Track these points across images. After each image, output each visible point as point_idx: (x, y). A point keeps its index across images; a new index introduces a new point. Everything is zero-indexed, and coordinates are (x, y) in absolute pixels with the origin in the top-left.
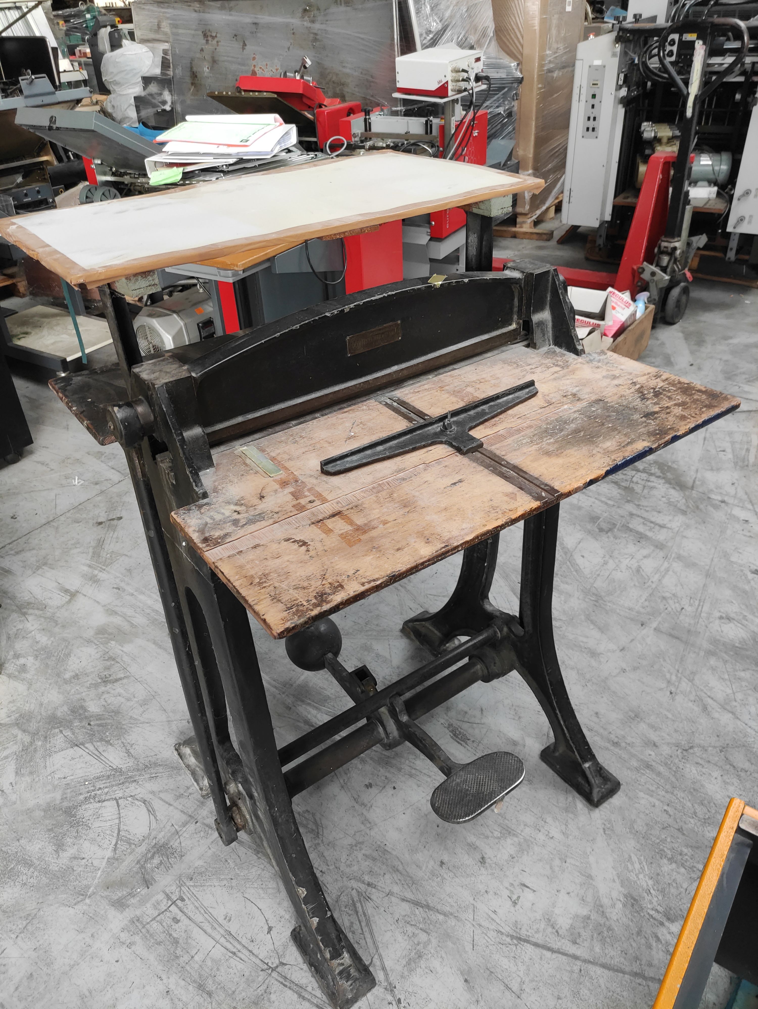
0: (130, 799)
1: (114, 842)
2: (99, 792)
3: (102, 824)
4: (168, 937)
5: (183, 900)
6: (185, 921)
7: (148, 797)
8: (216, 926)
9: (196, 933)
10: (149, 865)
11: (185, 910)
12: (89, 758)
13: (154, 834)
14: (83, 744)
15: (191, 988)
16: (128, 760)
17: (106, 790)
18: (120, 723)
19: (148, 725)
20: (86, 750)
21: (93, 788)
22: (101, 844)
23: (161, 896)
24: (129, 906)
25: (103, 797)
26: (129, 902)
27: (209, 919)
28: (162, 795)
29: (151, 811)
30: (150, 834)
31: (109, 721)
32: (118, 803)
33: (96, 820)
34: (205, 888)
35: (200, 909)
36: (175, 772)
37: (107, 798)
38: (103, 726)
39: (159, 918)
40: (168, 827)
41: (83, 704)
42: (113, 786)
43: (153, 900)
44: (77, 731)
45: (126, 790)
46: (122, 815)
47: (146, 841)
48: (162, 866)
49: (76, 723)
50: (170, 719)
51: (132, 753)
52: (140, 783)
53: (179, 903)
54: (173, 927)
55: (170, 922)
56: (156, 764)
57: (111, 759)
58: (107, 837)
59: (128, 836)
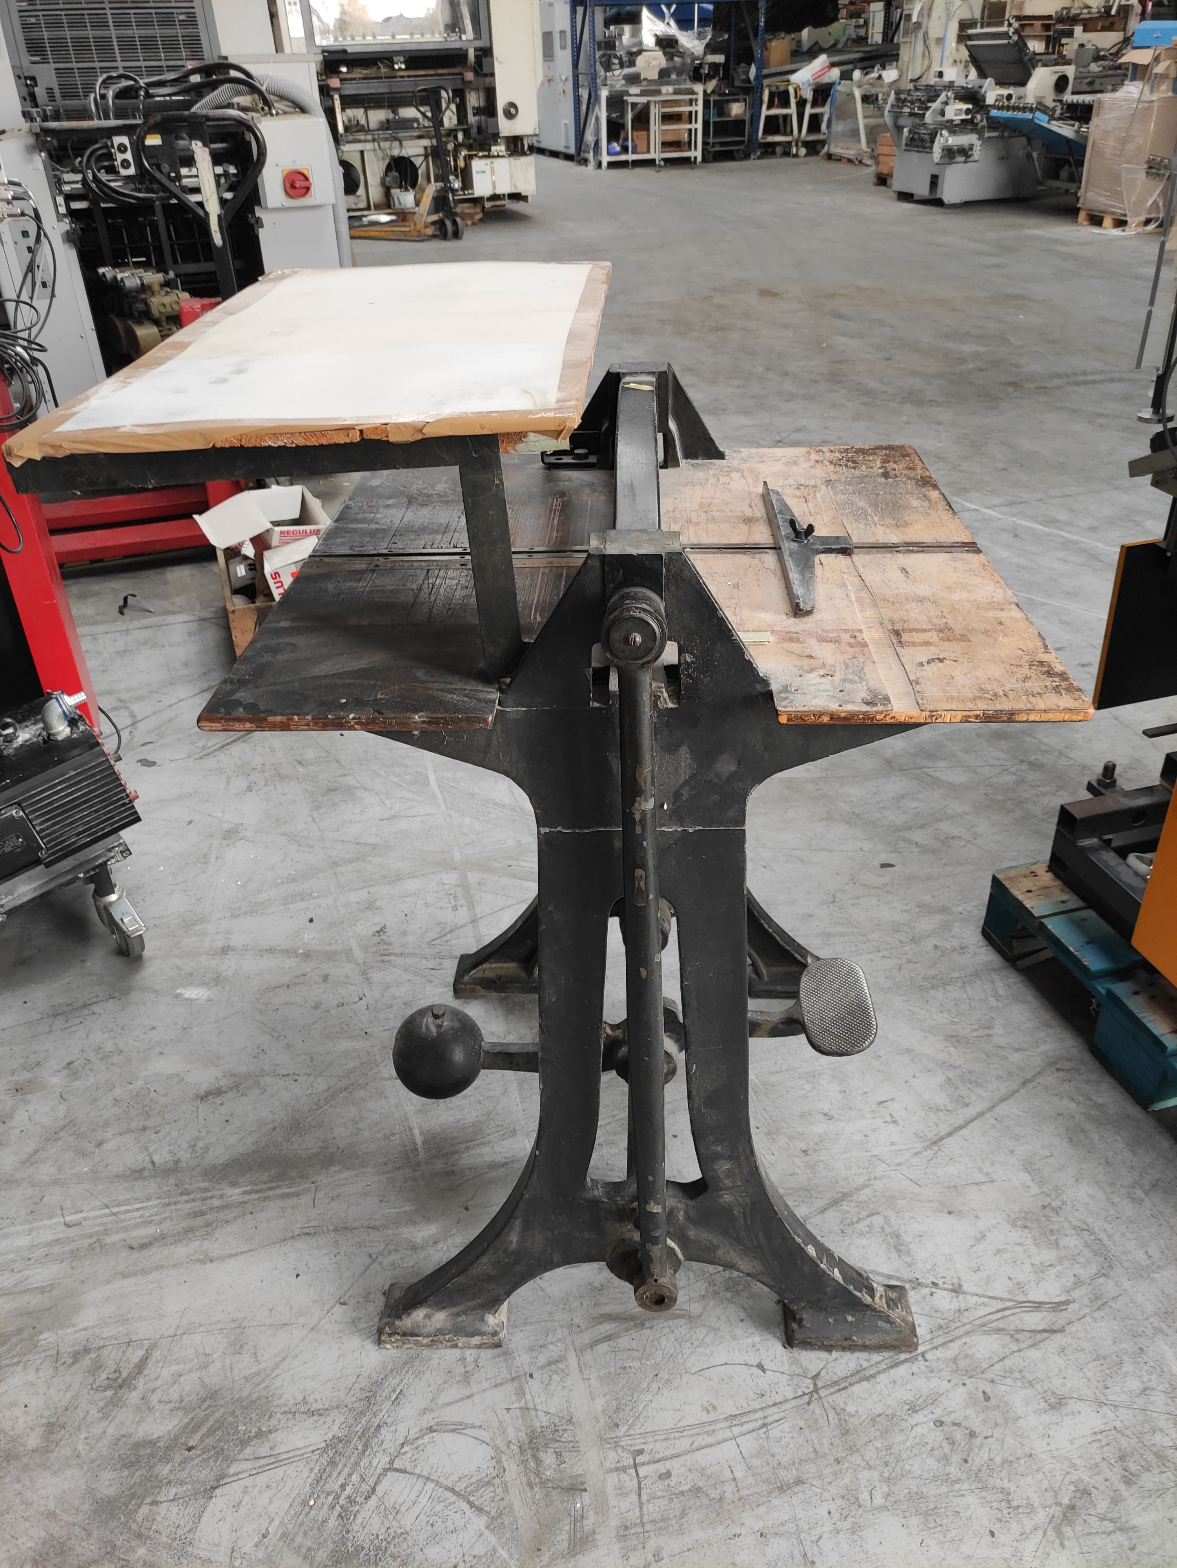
0: (406, 1449)
1: (465, 1506)
2: (349, 1490)
3: (416, 1510)
4: (682, 1498)
5: (641, 1452)
6: (673, 1465)
7: (428, 1420)
8: (711, 1428)
9: (701, 1458)
10: (548, 1473)
11: (657, 1456)
12: (261, 1480)
13: (500, 1442)
14: (223, 1476)
15: (775, 1502)
16: (329, 1420)
17: (355, 1477)
18: (240, 1400)
19: (288, 1360)
20: (241, 1476)
21: (330, 1498)
22: (452, 1528)
23: (612, 1480)
24: (594, 1532)
25: (365, 1488)
26: (586, 1529)
27: (694, 1431)
28: (443, 1399)
29: (457, 1428)
30: (496, 1448)
31: (218, 1415)
32: (397, 1470)
33: (399, 1516)
34: (644, 1414)
35: (672, 1436)
36: (417, 1363)
37: (371, 1482)
38: (218, 1429)
39: (644, 1498)
40: (507, 1417)
41: (132, 1440)
42: (357, 1464)
43: (610, 1490)
44: (184, 1475)
45: (384, 1447)
46: (425, 1473)
47: (504, 1457)
48: (565, 1454)
49: (164, 1470)
50: (310, 1326)
51: (321, 1407)
52: (389, 1421)
53: (640, 1459)
54: (672, 1484)
55: (661, 1485)
56: (378, 1384)
57: (300, 1444)
58: (446, 1512)
59: (473, 1480)
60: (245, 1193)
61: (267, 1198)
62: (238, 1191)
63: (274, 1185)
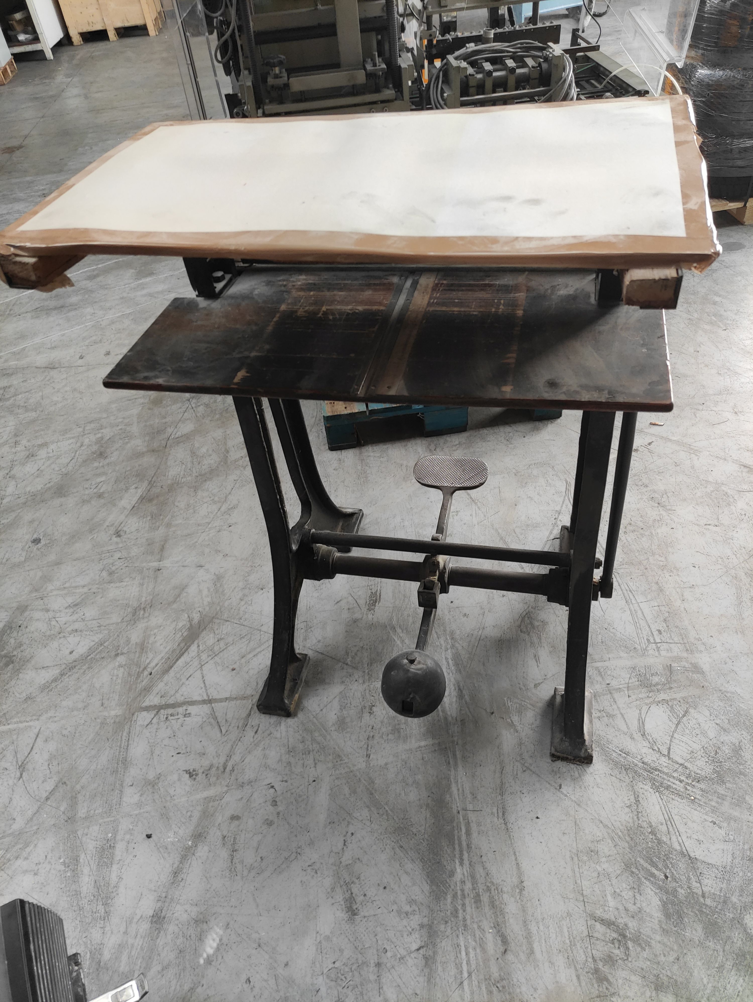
0: (656, 748)
1: (685, 719)
2: (683, 778)
3: (690, 743)
4: (670, 627)
5: (648, 640)
6: (654, 628)
7: (638, 736)
9: (649, 617)
10: (663, 680)
11: (650, 633)
12: (682, 829)
13: (648, 701)
14: (682, 853)
15: (667, 593)
16: (641, 791)
17: (675, 775)
18: (631, 848)
20: (681, 841)
21: (688, 788)
22: (698, 725)
23: (663, 653)
24: (691, 663)
25: (680, 769)
26: (690, 666)
27: (636, 618)
28: (624, 728)
29: (642, 723)
30: (651, 703)
31: (642, 862)
32: (669, 753)
33: (695, 751)
34: (628, 636)
35: (639, 627)
36: (602, 742)
37: (677, 766)
38: (651, 860)
39: (671, 641)
40: (633, 697)
41: (664, 920)
42: (667, 774)
43: (669, 655)
44: (683, 878)
45: (655, 760)
46: (669, 738)
47: (656, 700)
48: (652, 672)
49: (681, 892)
50: (576, 807)
51: (632, 797)
52: (639, 757)
53: (652, 641)
54: (663, 630)
55: (664, 634)
56: (616, 764)
57: (658, 807)
58: (690, 727)
59: (671, 715)
60: (461, 864)
61: (469, 846)
62: (459, 870)
63: (456, 842)
